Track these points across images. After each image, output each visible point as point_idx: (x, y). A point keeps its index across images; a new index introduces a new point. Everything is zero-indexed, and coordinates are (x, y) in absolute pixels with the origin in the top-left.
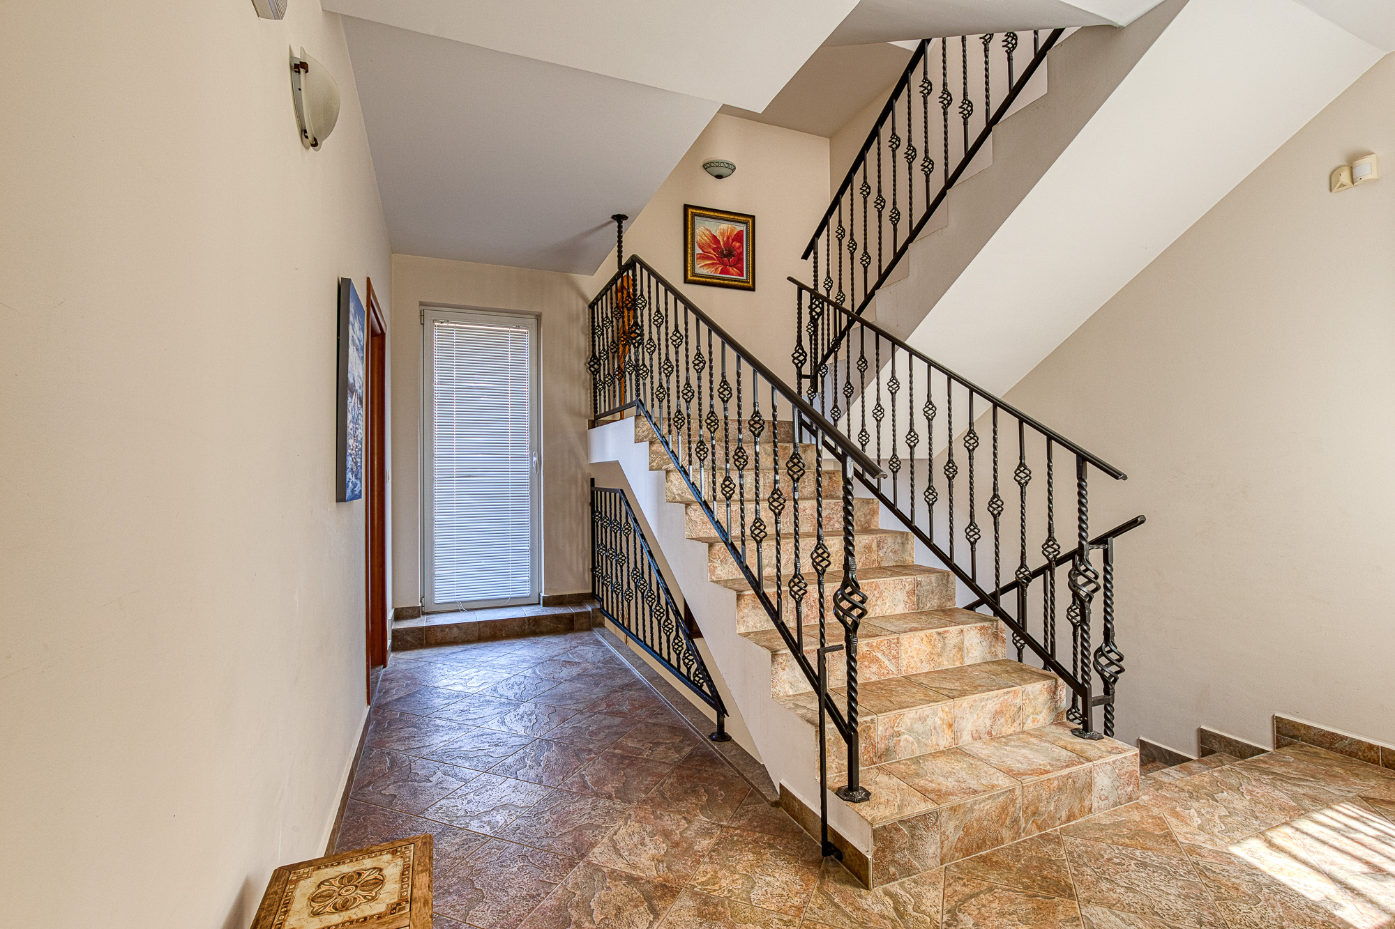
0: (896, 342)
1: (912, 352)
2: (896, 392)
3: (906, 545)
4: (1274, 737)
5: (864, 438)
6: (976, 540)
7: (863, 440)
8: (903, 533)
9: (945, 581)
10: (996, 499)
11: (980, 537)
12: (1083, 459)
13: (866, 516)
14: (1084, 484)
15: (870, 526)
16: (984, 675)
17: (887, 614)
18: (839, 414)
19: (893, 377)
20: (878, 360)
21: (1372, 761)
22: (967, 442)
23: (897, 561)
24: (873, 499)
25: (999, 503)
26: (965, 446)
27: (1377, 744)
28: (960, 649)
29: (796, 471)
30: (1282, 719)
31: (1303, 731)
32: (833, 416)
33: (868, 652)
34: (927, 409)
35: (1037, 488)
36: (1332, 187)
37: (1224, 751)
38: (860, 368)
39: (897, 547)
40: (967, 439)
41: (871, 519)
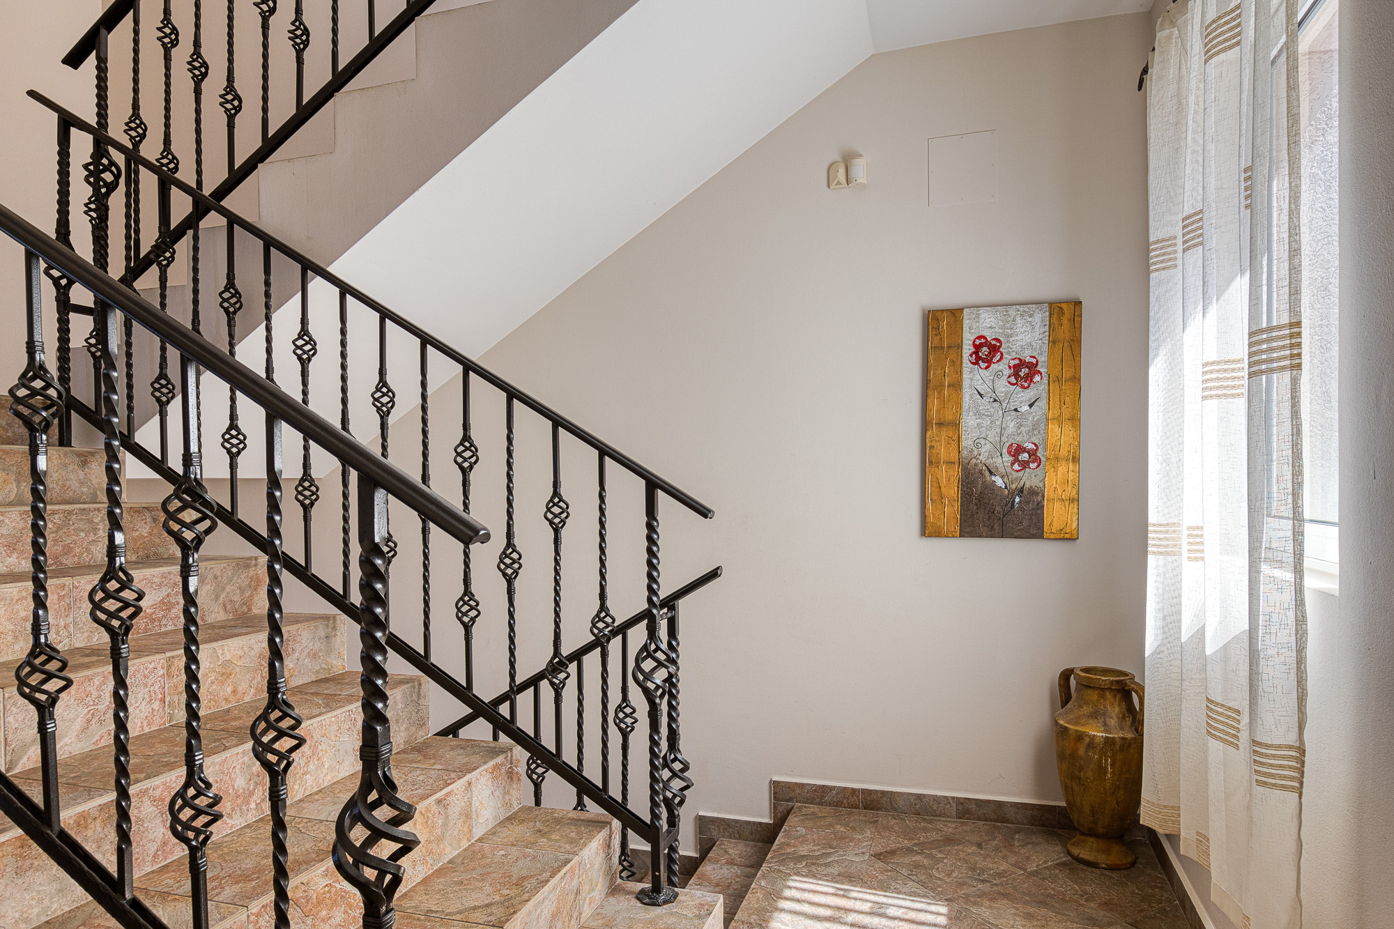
0: (309, 268)
1: (346, 290)
2: (309, 360)
3: (334, 639)
4: (771, 804)
5: (235, 441)
6: (473, 620)
7: (233, 445)
8: (325, 618)
9: (415, 697)
10: (510, 550)
11: (479, 613)
12: (653, 485)
13: (242, 591)
14: (656, 524)
15: (250, 609)
16: (515, 852)
17: (326, 784)
18: (170, 391)
19: (304, 331)
20: (267, 295)
21: (854, 806)
22: (459, 454)
23: (318, 672)
24: (256, 558)
25: (515, 556)
26: (456, 462)
27: (858, 787)
28: (467, 816)
29: (188, 520)
30: (779, 782)
31: (798, 791)
32: (157, 394)
33: (327, 889)
34: (379, 394)
35: (580, 530)
36: (830, 184)
37: (723, 837)
38: (226, 305)
39: (317, 645)
40: (459, 450)
41: (252, 596)
